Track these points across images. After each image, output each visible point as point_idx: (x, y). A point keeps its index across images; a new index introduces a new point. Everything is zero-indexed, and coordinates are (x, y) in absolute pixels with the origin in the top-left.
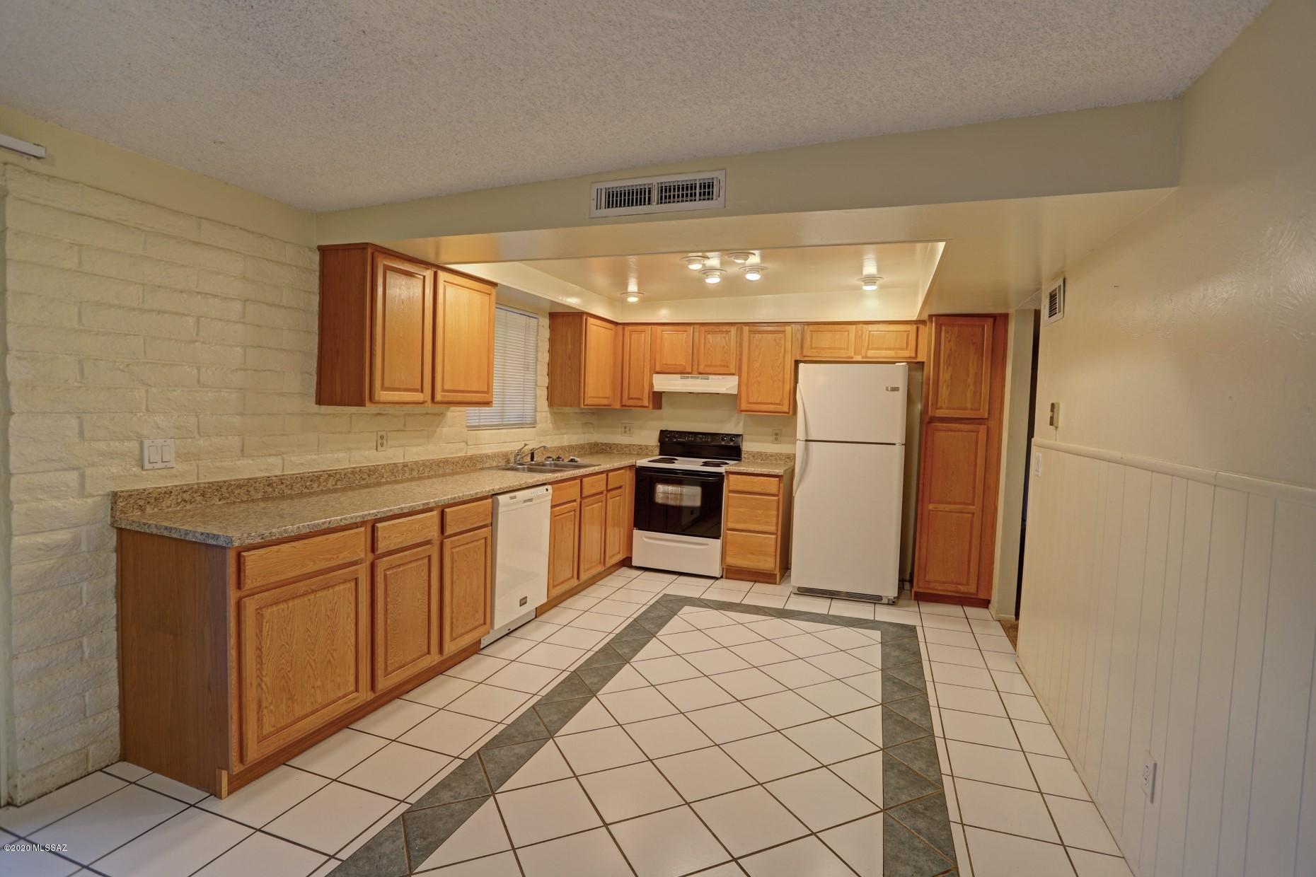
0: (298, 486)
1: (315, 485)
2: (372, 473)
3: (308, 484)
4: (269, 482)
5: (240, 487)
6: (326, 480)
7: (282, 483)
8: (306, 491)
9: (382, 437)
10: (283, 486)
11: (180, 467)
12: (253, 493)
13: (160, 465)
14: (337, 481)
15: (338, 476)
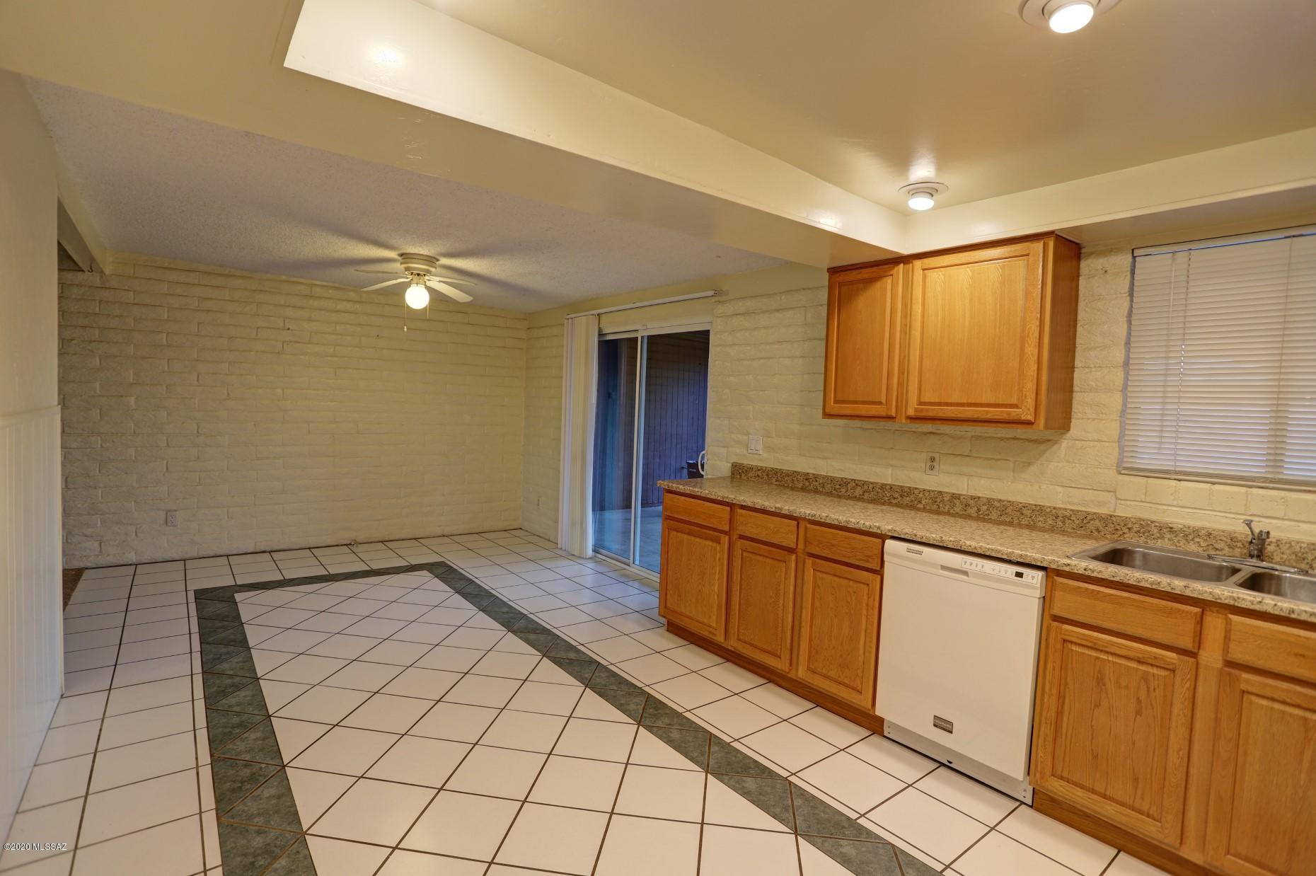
0: (829, 486)
1: (843, 490)
2: (905, 494)
3: (837, 487)
4: (807, 477)
5: (788, 475)
6: (854, 488)
7: (816, 481)
8: (834, 492)
9: (933, 460)
10: (817, 483)
11: (765, 455)
12: (796, 482)
13: (754, 452)
14: (864, 492)
15: (866, 487)
